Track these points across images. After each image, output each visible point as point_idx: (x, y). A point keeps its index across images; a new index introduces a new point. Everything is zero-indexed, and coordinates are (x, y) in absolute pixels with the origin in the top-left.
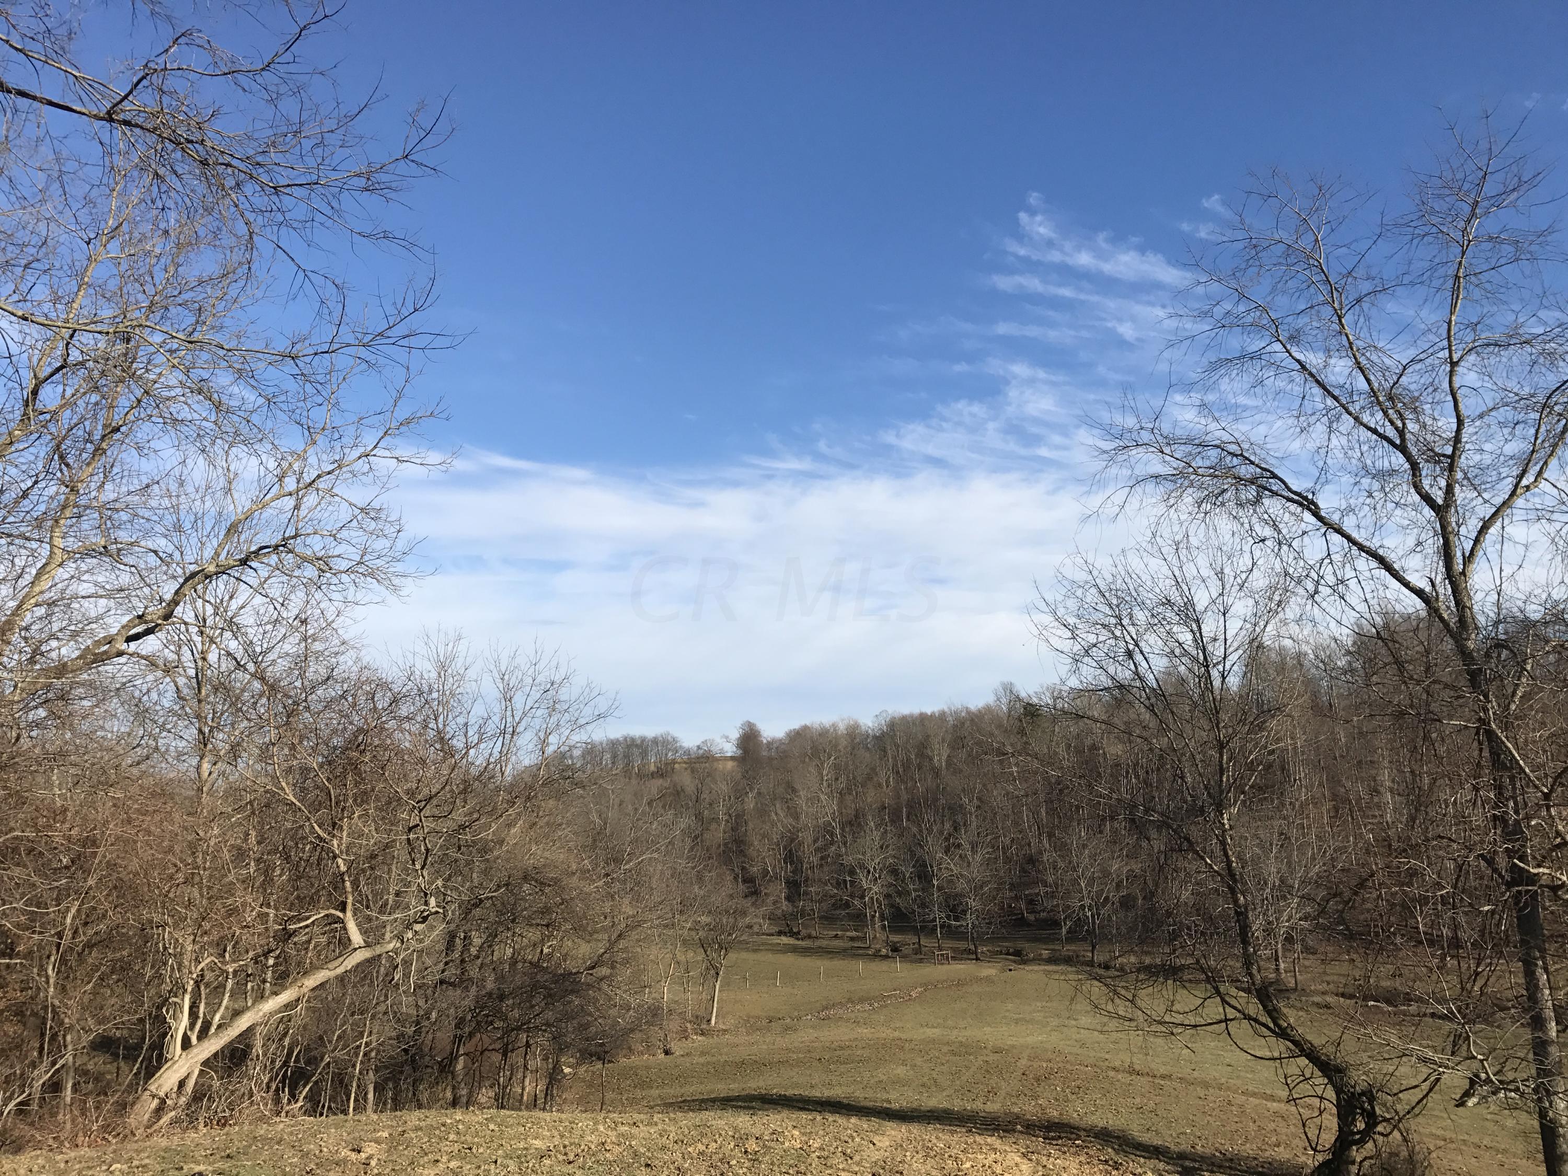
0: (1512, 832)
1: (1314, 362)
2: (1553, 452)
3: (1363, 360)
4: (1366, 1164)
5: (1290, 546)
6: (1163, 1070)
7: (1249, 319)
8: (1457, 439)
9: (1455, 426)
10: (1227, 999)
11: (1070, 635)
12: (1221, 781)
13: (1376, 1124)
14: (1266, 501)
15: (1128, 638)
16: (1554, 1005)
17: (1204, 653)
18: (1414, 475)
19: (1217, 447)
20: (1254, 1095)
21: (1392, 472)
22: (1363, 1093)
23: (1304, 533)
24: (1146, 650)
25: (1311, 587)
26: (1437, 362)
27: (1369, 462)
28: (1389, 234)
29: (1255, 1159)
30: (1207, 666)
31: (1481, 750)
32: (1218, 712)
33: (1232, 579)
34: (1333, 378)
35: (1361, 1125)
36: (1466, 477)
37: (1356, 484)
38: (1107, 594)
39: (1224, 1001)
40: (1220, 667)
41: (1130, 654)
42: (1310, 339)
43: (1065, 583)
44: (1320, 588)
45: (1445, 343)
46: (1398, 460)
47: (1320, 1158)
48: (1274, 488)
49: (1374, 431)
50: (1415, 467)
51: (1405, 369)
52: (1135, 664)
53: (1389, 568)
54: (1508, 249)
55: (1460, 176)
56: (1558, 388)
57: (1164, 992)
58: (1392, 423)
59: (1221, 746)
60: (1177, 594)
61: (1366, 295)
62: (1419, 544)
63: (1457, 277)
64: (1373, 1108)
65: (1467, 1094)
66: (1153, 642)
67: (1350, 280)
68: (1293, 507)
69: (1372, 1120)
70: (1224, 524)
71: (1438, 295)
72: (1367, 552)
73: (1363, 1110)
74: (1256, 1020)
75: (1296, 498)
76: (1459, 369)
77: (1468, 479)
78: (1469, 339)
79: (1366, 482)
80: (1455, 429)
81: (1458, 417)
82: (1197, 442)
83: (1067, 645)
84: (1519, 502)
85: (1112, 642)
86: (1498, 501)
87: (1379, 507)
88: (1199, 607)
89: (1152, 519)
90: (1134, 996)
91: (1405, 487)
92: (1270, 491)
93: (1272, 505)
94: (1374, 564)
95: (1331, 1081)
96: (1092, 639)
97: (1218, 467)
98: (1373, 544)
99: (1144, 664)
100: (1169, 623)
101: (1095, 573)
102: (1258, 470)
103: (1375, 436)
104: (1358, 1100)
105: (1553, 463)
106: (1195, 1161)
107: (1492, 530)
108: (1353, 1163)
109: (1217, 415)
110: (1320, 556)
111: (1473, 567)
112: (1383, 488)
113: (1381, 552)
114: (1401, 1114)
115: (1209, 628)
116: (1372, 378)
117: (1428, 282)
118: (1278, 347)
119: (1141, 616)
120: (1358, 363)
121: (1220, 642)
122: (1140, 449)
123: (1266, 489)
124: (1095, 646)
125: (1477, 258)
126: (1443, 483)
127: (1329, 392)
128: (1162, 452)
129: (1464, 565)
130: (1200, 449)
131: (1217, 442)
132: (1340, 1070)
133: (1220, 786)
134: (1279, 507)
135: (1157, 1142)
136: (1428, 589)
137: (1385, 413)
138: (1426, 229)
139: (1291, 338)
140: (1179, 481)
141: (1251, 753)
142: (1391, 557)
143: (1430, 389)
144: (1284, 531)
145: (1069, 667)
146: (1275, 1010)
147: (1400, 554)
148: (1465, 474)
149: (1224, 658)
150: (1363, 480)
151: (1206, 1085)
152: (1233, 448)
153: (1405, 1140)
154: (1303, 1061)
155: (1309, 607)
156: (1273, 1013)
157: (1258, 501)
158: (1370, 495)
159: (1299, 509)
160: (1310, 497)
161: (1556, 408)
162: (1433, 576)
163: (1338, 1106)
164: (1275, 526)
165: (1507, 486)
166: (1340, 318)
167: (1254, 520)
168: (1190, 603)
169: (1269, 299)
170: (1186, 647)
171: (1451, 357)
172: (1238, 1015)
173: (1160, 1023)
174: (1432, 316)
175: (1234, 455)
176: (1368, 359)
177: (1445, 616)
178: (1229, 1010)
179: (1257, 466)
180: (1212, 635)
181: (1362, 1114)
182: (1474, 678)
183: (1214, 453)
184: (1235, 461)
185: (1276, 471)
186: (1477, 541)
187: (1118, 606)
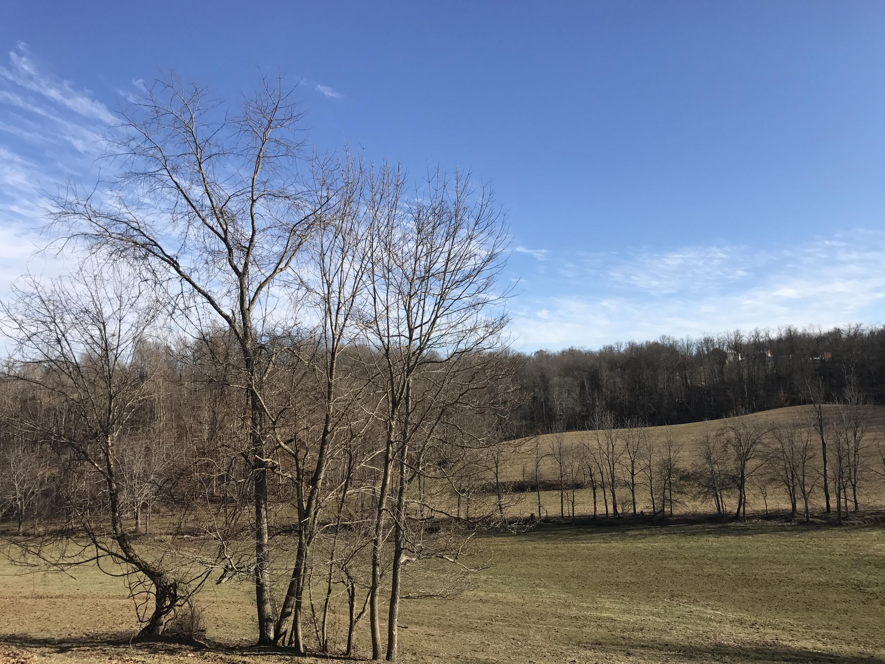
0: (257, 441)
1: (184, 185)
2: (294, 253)
3: (209, 189)
4: (169, 623)
5: (161, 285)
6: (58, 593)
7: (151, 152)
8: (252, 240)
9: (251, 233)
10: (100, 544)
11: (18, 326)
12: (109, 418)
13: (176, 601)
14: (150, 258)
15: (58, 331)
16: (268, 526)
17: (106, 344)
18: (230, 255)
19: (126, 223)
20: (113, 597)
21: (219, 252)
22: (171, 585)
23: (170, 279)
24: (69, 338)
25: (170, 308)
26: (245, 198)
27: (208, 245)
28: (229, 125)
29: (107, 634)
30: (107, 350)
31: (248, 400)
32: (110, 378)
33: (126, 301)
34: (193, 196)
35: (168, 603)
36: (254, 260)
37: (200, 256)
38: (47, 303)
39: (97, 546)
40: (115, 352)
41: (59, 341)
42: (184, 171)
43: (17, 293)
44: (176, 310)
45: (251, 190)
46: (223, 246)
47: (144, 625)
48: (155, 252)
49: (212, 229)
50: (230, 251)
51: (229, 198)
52: (61, 347)
53: (212, 303)
54: (283, 148)
55: (265, 104)
56: (299, 223)
57: (60, 546)
58: (221, 226)
59: (111, 397)
60: (93, 306)
61: (214, 155)
62: (229, 292)
63: (259, 156)
64: (175, 592)
65: (222, 577)
66: (74, 334)
67: (207, 144)
68: (165, 263)
69: (174, 598)
70: (124, 267)
71: (249, 163)
72: (202, 293)
73: (170, 594)
74: (116, 555)
75: (167, 258)
76: (256, 205)
77: (255, 261)
78: (262, 189)
79: (205, 255)
80: (251, 234)
81: (253, 228)
82: (113, 218)
83: (15, 333)
84: (277, 276)
85: (47, 332)
86: (268, 274)
87: (210, 269)
88: (105, 316)
89: (81, 260)
90: (39, 551)
91: (225, 260)
92: (153, 253)
93: (154, 262)
94: (205, 300)
95: (154, 582)
96: (33, 330)
97: (124, 235)
98: (206, 289)
99: (67, 347)
100: (86, 323)
101: (40, 289)
102: (148, 240)
103: (212, 231)
104: (168, 590)
105: (294, 259)
106: (69, 643)
107: (263, 289)
108: (162, 624)
109: (127, 204)
110: (177, 293)
111: (253, 307)
112: (213, 259)
113: (209, 294)
114: (190, 593)
115: (111, 328)
116: (213, 199)
117: (245, 155)
118: (165, 172)
119: (68, 318)
120: (207, 190)
121: (116, 337)
122: (76, 216)
123: (151, 251)
124: (35, 334)
125: (269, 149)
126: (243, 262)
127: (190, 202)
128: (90, 220)
129: (249, 305)
130: (115, 222)
131: (126, 220)
132: (160, 575)
133: (108, 420)
134: (157, 262)
135: (47, 636)
136: (231, 316)
137: (218, 220)
138: (248, 127)
139: (173, 168)
140: (100, 240)
141: (129, 401)
142: (215, 297)
143: (242, 212)
144: (159, 277)
145: (15, 347)
146: (128, 547)
147: (219, 296)
148: (254, 259)
149: (118, 346)
150: (204, 254)
151: (84, 597)
152: (134, 225)
153: (191, 606)
154: (141, 573)
155: (168, 321)
156: (126, 549)
157: (145, 257)
158: (207, 263)
159: (168, 265)
160: (175, 259)
161: (297, 232)
162: (234, 310)
163: (156, 595)
164: (154, 272)
165: (273, 266)
166: (200, 163)
167: (143, 268)
168: (100, 313)
169: (162, 144)
170: (95, 339)
171: (252, 197)
172: (106, 553)
173: (55, 565)
174: (246, 174)
175: (134, 229)
176: (212, 189)
177: (238, 330)
178: (100, 551)
179: (147, 237)
180: (112, 332)
181: (169, 597)
182: (248, 363)
183: (124, 225)
184: (135, 233)
185: (159, 243)
186: (256, 294)
187: (54, 311)
